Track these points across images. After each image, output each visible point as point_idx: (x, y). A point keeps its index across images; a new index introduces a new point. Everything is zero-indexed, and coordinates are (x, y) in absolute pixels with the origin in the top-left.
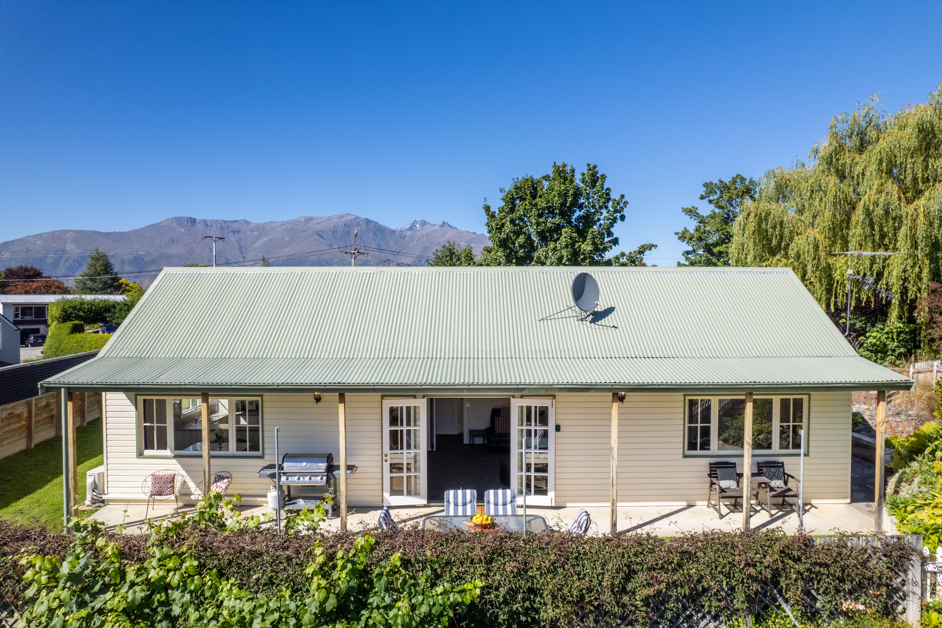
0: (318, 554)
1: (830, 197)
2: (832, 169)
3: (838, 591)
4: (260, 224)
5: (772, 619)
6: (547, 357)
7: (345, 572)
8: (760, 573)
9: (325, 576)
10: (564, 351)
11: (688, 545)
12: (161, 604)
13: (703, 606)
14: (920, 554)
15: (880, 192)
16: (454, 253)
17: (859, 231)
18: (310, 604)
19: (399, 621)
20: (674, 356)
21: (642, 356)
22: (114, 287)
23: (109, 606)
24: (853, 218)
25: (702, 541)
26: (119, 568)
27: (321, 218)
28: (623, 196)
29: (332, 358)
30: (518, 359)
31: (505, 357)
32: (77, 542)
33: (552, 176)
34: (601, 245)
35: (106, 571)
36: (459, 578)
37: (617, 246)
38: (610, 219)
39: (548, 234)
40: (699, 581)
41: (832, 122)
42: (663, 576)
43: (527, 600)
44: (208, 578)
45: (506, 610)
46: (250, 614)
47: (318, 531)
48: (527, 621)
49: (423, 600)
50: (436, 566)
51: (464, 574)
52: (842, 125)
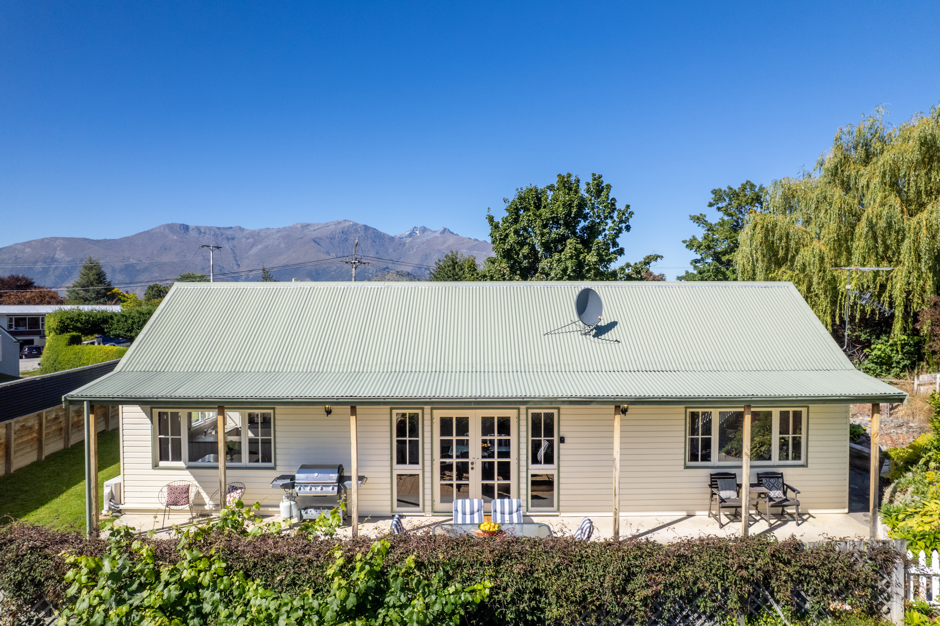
0: (338, 557)
1: (835, 209)
2: (837, 181)
3: (825, 592)
4: (255, 231)
5: (764, 619)
6: (551, 370)
7: (363, 573)
8: (752, 575)
9: (345, 576)
10: (568, 365)
11: (685, 549)
12: (193, 602)
13: (698, 607)
14: (904, 557)
15: (883, 205)
16: (456, 263)
17: (862, 243)
18: (332, 602)
19: (415, 617)
20: (676, 370)
21: (644, 370)
22: (107, 296)
23: (146, 603)
24: (857, 231)
25: (698, 546)
26: (154, 569)
27: (318, 224)
28: (628, 207)
29: (343, 372)
30: (523, 373)
31: (511, 370)
32: (113, 545)
33: (556, 185)
34: (606, 256)
35: (142, 571)
36: (469, 579)
37: (622, 256)
38: (614, 229)
39: (552, 245)
40: (695, 583)
41: (837, 134)
42: (660, 578)
43: (533, 600)
44: (236, 578)
45: (514, 609)
46: (277, 611)
47: (334, 537)
48: (533, 620)
49: (436, 599)
50: (448, 568)
51: (474, 575)
52: (848, 137)
